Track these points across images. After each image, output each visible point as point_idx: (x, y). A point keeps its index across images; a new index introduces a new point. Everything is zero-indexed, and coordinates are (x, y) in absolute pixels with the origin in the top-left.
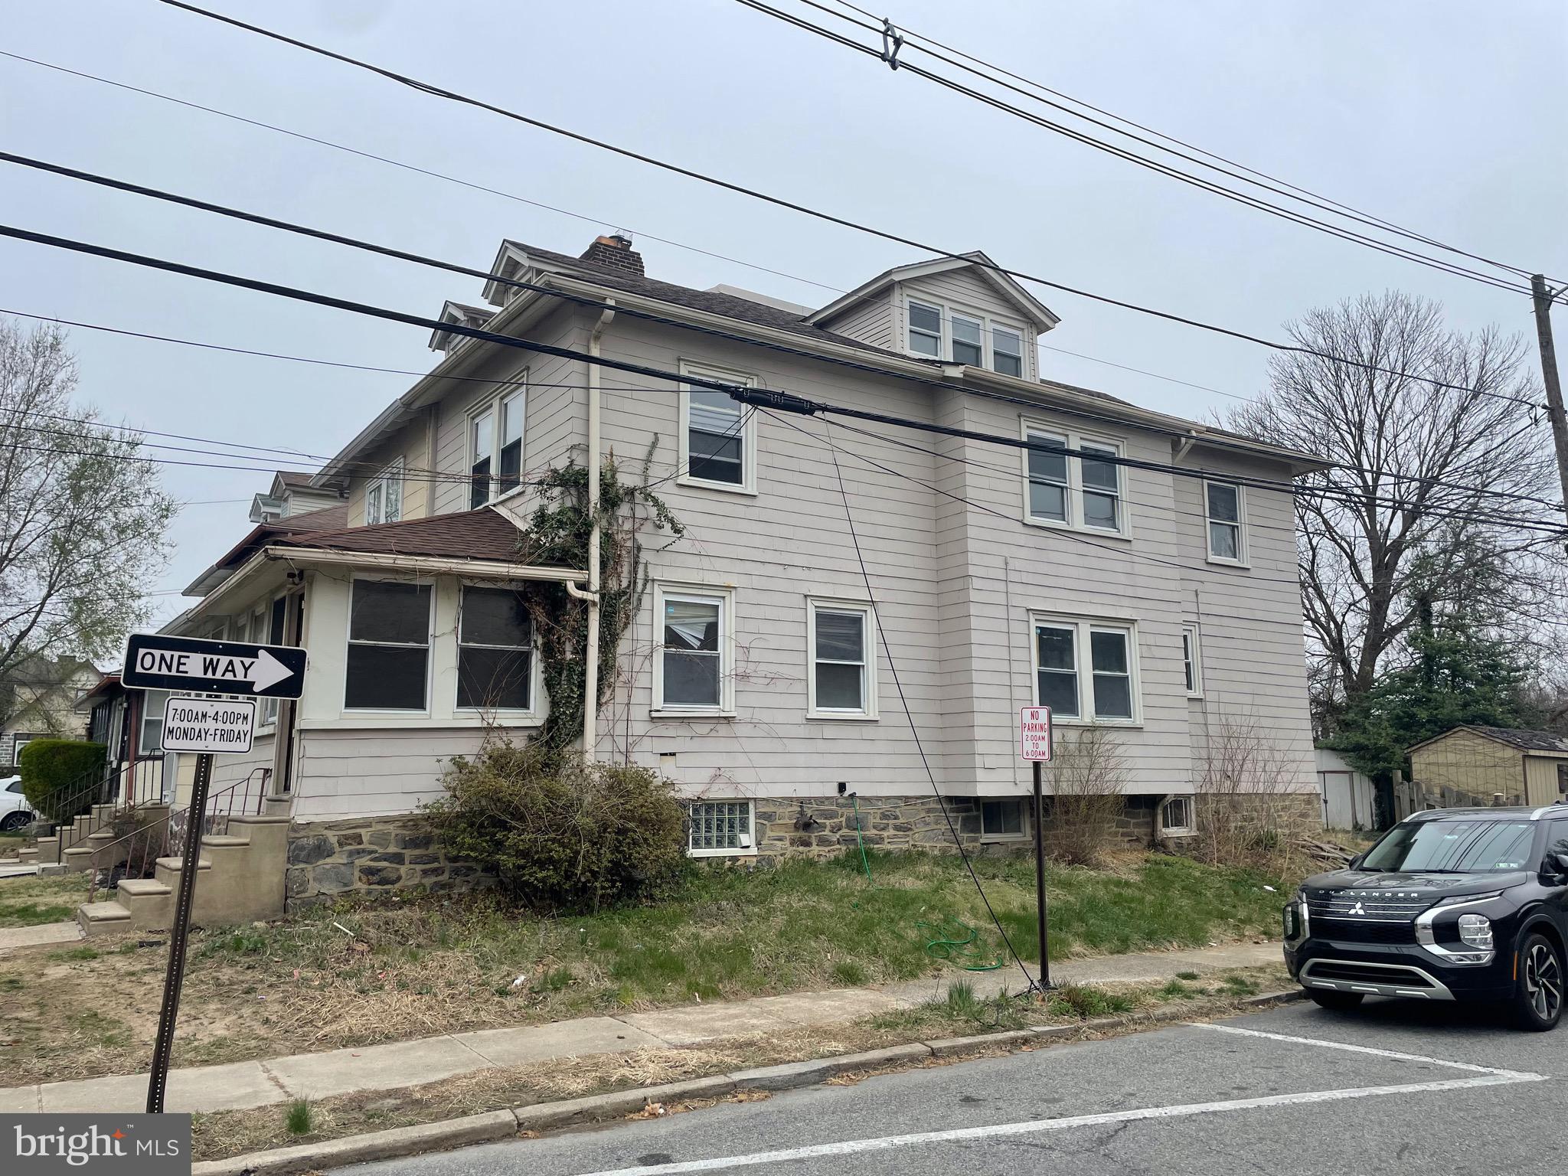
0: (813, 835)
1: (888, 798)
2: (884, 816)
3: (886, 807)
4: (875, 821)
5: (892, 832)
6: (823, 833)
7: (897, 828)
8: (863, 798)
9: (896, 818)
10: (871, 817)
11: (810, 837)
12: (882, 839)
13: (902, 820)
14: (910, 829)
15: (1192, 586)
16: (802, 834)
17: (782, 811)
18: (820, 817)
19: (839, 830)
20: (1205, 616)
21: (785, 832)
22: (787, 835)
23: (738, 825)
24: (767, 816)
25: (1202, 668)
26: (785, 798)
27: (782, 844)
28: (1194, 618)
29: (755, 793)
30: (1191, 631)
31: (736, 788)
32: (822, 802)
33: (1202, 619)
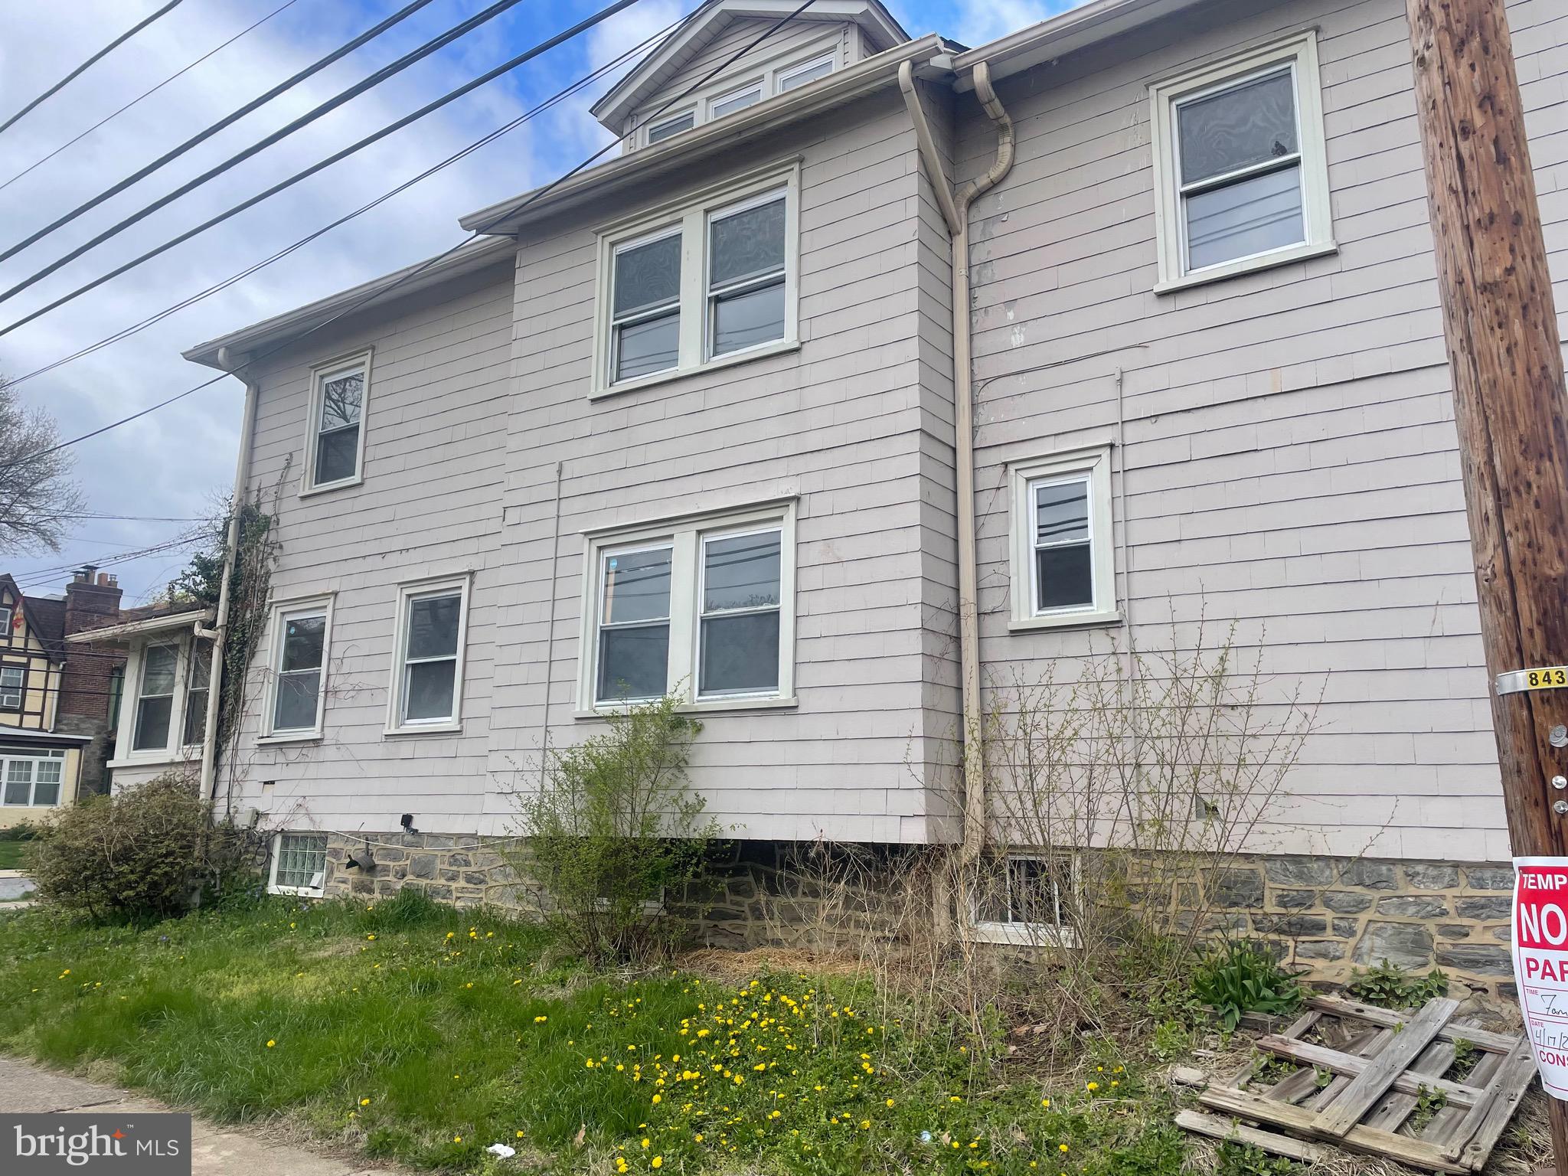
0: (375, 880)
1: (460, 836)
2: (454, 860)
3: (457, 847)
4: (442, 867)
5: (462, 883)
6: (386, 878)
7: (469, 879)
8: (430, 835)
9: (467, 863)
10: (438, 861)
11: (372, 882)
12: (449, 891)
13: (473, 868)
14: (481, 882)
15: (1112, 364)
16: (365, 877)
17: (349, 847)
18: (385, 857)
19: (404, 876)
20: (1148, 422)
21: (352, 874)
22: (351, 877)
23: (317, 862)
24: (336, 853)
25: (1124, 548)
26: (352, 833)
27: (346, 889)
28: (1105, 437)
29: (328, 825)
30: (1090, 469)
31: (311, 819)
32: (390, 839)
33: (1132, 433)
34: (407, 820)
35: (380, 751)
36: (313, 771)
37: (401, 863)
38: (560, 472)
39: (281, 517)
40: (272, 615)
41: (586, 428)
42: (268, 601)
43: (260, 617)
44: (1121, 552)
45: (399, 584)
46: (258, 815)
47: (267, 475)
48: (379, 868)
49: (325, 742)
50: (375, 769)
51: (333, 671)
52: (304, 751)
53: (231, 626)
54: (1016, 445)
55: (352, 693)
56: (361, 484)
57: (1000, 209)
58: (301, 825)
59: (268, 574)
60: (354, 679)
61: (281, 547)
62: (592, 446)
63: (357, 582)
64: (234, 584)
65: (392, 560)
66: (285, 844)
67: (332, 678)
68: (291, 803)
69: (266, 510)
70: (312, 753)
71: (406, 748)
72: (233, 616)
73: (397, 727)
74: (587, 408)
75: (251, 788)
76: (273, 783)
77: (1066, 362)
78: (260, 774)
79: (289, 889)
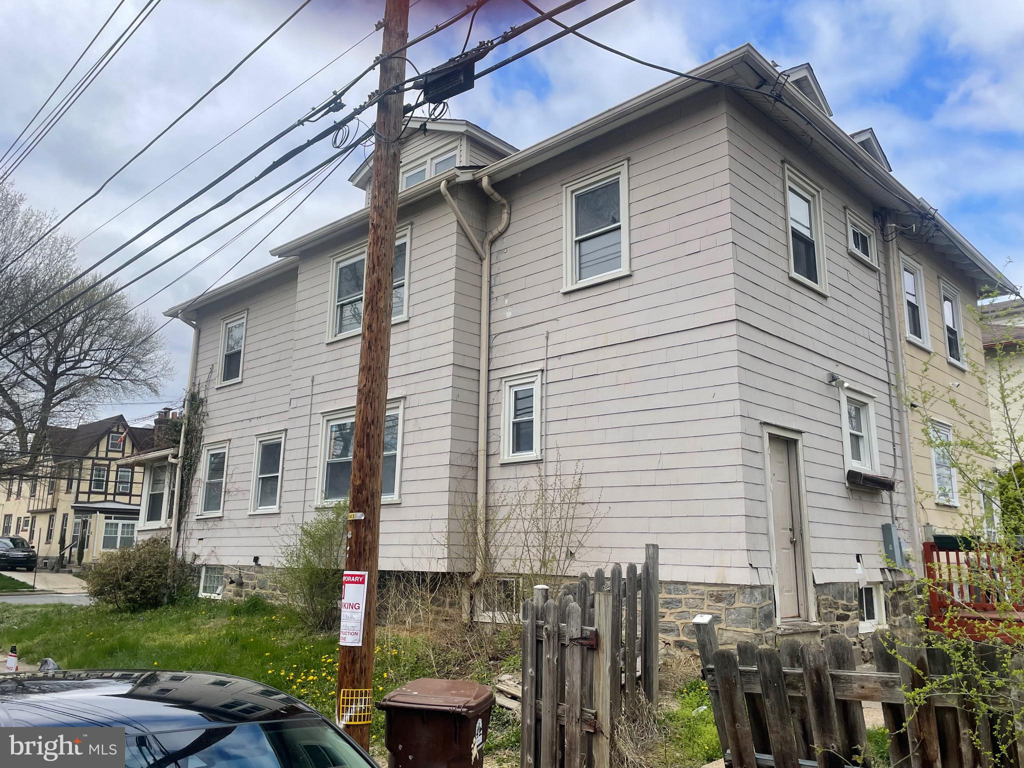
2: (275, 580)
4: (270, 584)
5: (278, 592)
6: (247, 589)
7: (281, 590)
8: (266, 567)
9: (281, 582)
10: (269, 581)
11: (242, 591)
12: (273, 596)
13: (284, 584)
15: (543, 329)
16: (239, 589)
17: (233, 573)
18: (247, 579)
19: (255, 588)
20: (557, 358)
21: (232, 587)
22: (233, 589)
23: (219, 580)
24: (227, 576)
25: (545, 423)
26: (234, 566)
27: (231, 594)
28: (540, 365)
29: (224, 562)
30: (534, 382)
31: (218, 559)
32: (249, 569)
33: (552, 364)
34: (256, 559)
35: (246, 523)
36: (219, 533)
37: (254, 582)
38: (313, 381)
39: (208, 398)
40: (203, 451)
41: (323, 358)
42: (202, 443)
43: (198, 452)
44: (544, 424)
45: (256, 435)
46: (196, 557)
47: (202, 378)
48: (245, 584)
49: (224, 518)
50: (244, 533)
51: (228, 481)
52: (215, 523)
53: (185, 457)
54: (506, 369)
55: (236, 493)
56: (241, 382)
57: (504, 246)
58: (213, 562)
59: (202, 429)
60: (236, 485)
61: (208, 415)
62: (326, 368)
63: (238, 434)
64: (187, 434)
65: (254, 422)
66: (207, 572)
67: (228, 484)
68: (208, 550)
69: (202, 395)
70: (220, 524)
71: (257, 522)
72: (186, 452)
73: (254, 511)
74: (324, 348)
75: (193, 542)
76: (202, 539)
77: (527, 327)
78: (196, 535)
79: (208, 595)
